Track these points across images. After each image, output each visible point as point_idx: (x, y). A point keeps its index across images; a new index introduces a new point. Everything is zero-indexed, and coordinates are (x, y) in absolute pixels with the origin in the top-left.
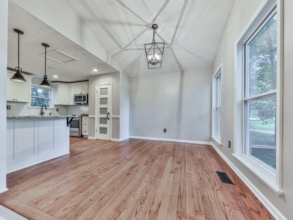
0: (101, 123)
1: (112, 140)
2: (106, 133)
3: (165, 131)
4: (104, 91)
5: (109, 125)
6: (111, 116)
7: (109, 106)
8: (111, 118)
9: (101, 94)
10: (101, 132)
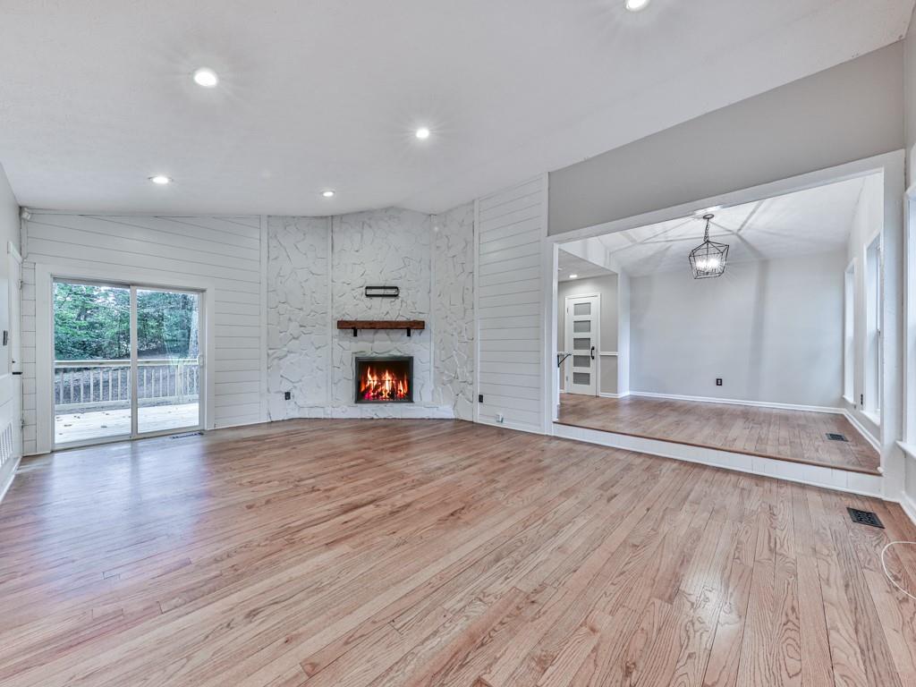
0: (576, 364)
1: (601, 394)
2: (589, 383)
3: (719, 382)
4: (583, 308)
5: (593, 369)
6: (599, 353)
7: (595, 336)
8: (599, 357)
9: (576, 314)
10: (576, 381)
